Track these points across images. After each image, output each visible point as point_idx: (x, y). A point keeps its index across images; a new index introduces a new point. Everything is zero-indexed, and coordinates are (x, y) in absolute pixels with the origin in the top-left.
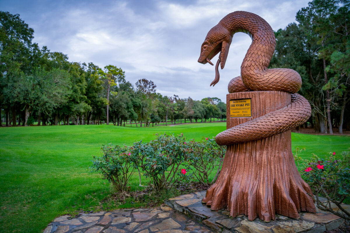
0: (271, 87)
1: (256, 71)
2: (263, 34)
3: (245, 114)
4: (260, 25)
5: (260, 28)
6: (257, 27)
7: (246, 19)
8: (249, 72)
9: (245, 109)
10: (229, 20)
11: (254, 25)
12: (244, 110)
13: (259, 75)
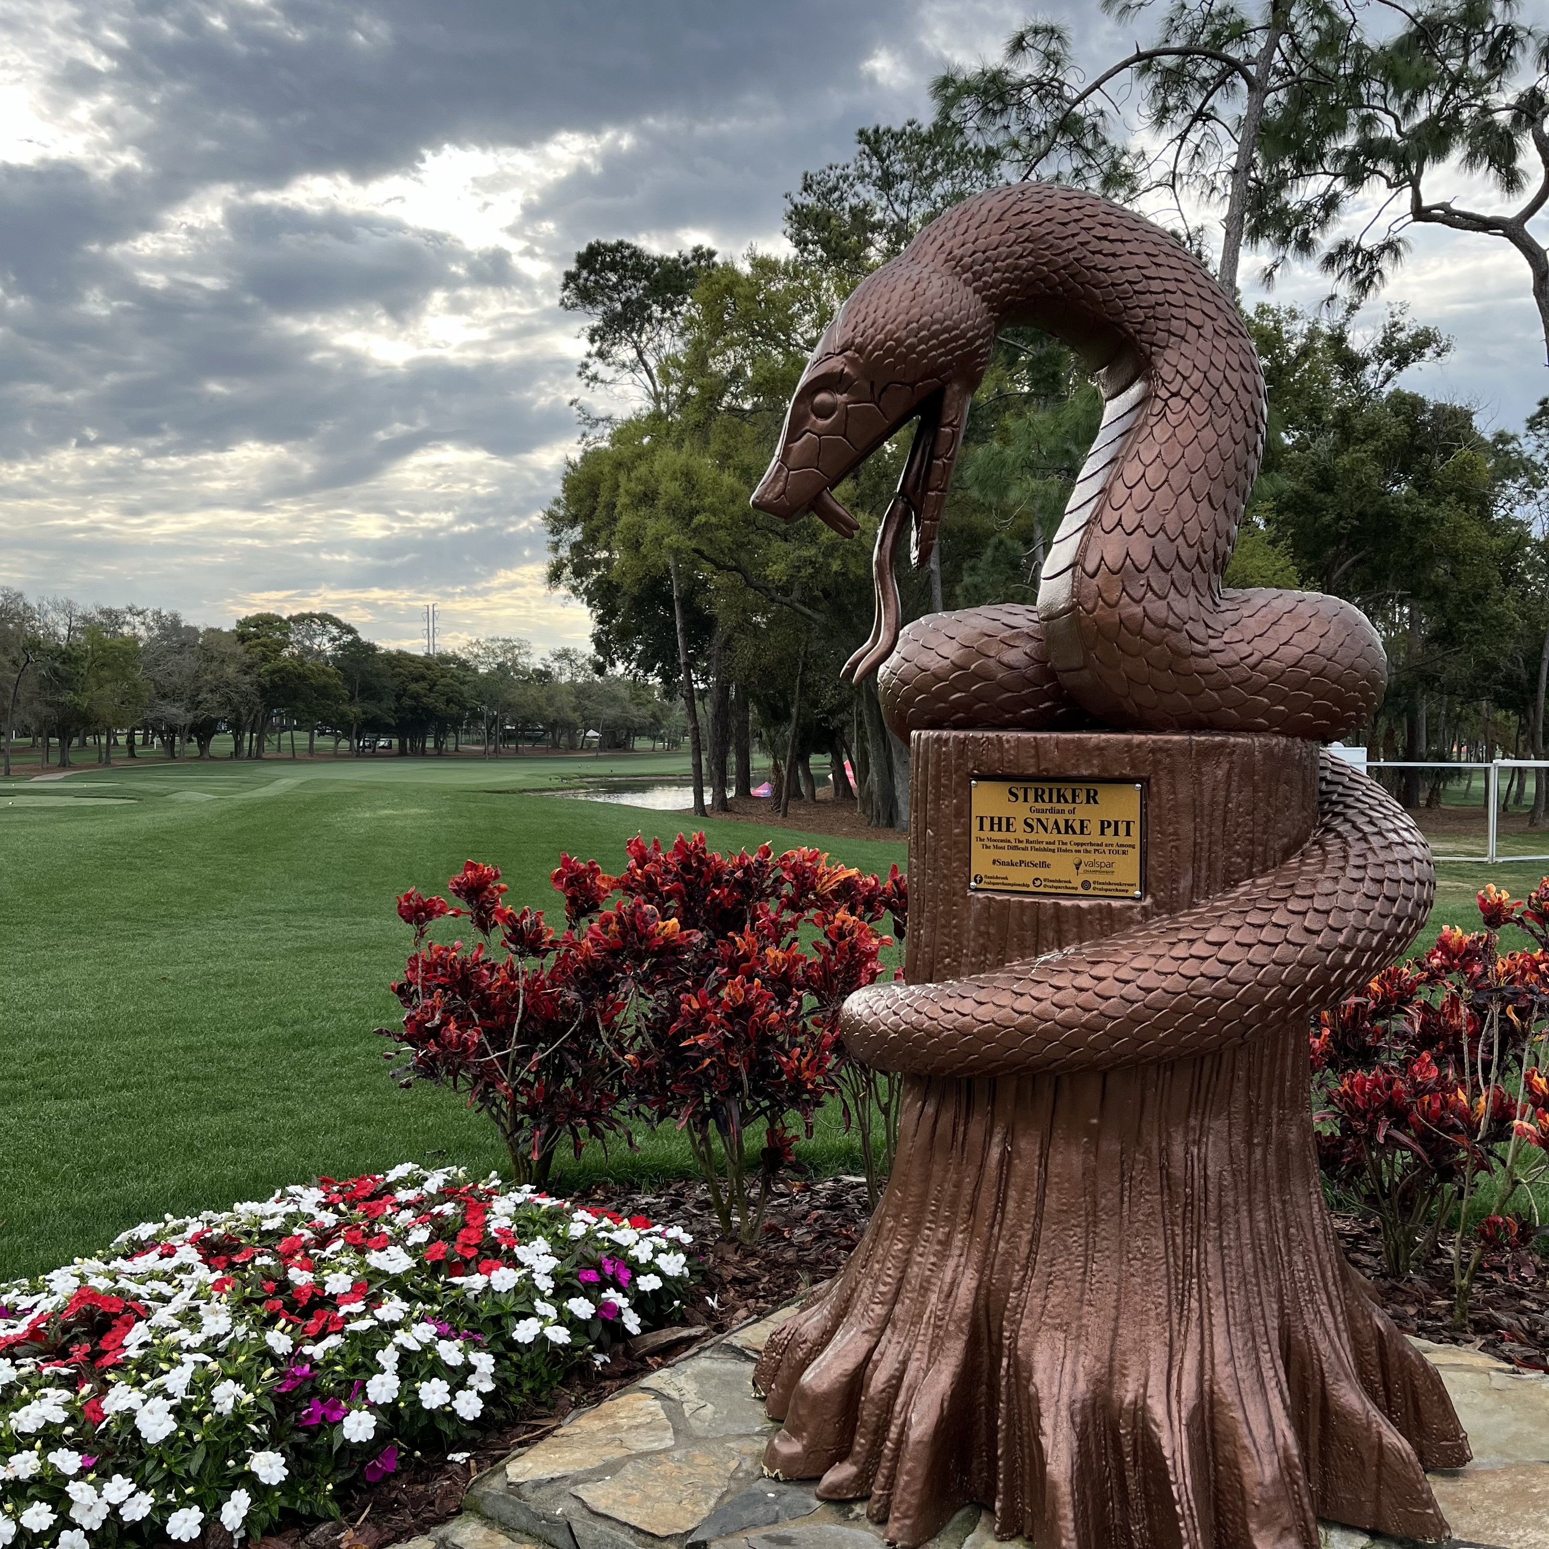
0: (1266, 712)
1: (1180, 606)
2: (1219, 361)
3: (1091, 878)
4: (1195, 302)
5: (1196, 317)
6: (1175, 311)
7: (1106, 246)
8: (1138, 610)
9: (1098, 848)
10: (995, 238)
11: (1161, 298)
12: (1085, 858)
13: (1199, 631)
